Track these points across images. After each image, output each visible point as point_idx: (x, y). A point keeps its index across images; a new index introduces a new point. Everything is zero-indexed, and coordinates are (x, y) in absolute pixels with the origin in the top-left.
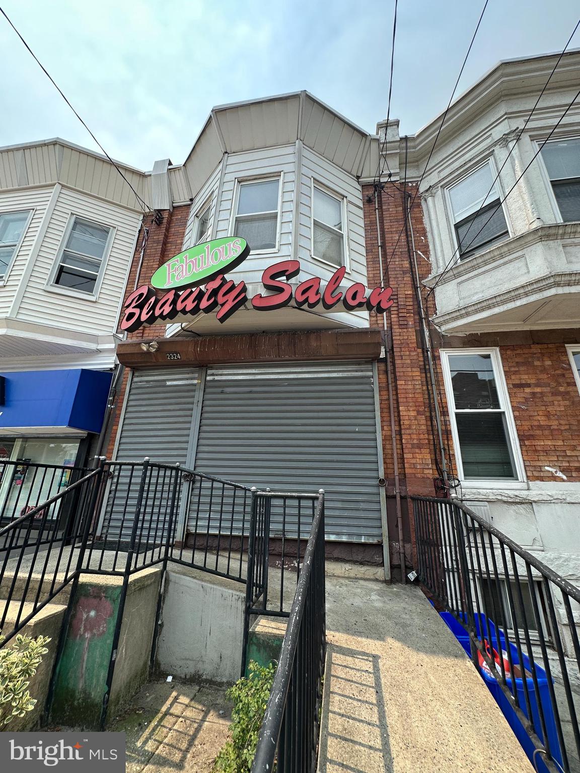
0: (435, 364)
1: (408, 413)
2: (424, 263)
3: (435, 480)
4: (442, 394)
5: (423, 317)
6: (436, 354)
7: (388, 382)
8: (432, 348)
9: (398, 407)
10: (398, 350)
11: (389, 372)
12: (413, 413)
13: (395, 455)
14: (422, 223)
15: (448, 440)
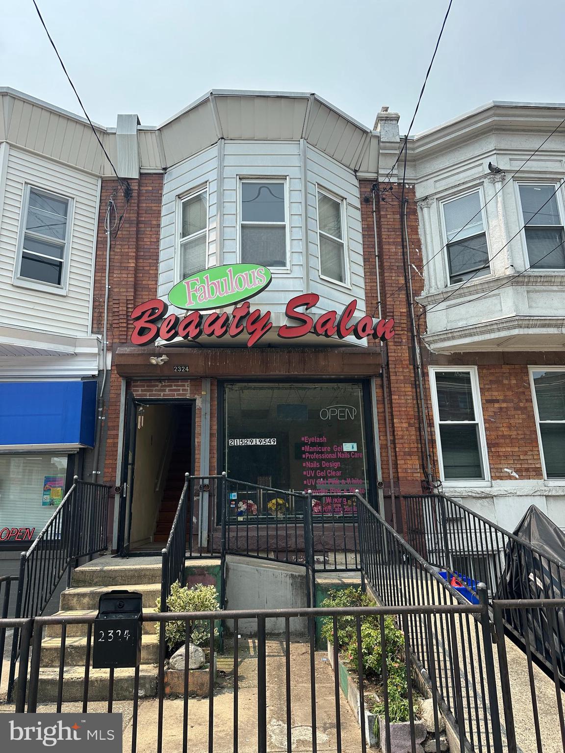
0: (424, 380)
1: (401, 424)
2: (418, 278)
3: (422, 481)
4: (429, 408)
5: (415, 334)
6: (425, 371)
7: (383, 396)
8: (422, 365)
9: (392, 419)
10: (393, 366)
11: (385, 387)
12: (405, 425)
13: (390, 461)
14: (417, 234)
15: (433, 448)
